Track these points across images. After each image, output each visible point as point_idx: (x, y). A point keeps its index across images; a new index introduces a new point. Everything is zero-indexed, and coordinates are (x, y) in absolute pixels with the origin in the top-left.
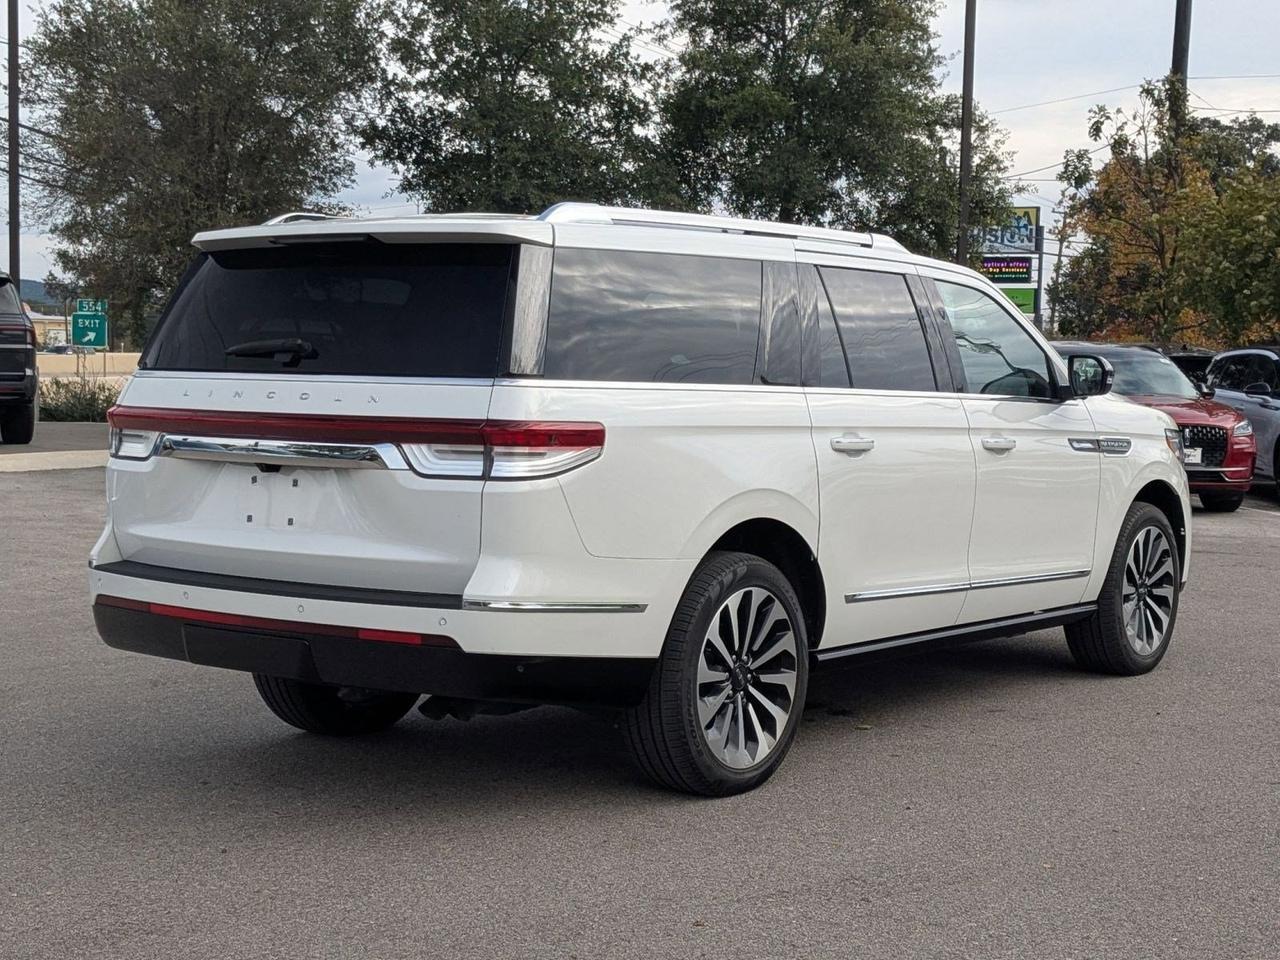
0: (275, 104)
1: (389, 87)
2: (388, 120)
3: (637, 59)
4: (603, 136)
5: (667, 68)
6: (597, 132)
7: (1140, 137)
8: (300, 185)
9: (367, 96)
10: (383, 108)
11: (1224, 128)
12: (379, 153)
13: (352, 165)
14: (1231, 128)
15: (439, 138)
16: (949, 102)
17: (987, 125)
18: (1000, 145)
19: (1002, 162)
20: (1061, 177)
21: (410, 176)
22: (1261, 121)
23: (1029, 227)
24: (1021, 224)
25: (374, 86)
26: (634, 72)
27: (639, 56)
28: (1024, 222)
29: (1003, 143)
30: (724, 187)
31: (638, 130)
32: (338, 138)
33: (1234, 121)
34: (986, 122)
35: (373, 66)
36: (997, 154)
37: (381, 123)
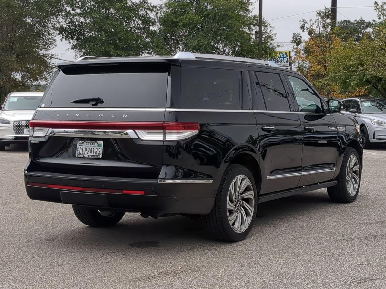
0: (28, 20)
1: (68, 14)
2: (67, 25)
3: (150, 4)
4: (140, 30)
5: (161, 8)
6: (138, 29)
7: (317, 29)
8: (37, 47)
9: (60, 17)
10: (65, 21)
11: (351, 23)
12: (64, 36)
13: (55, 40)
14: (354, 23)
15: (84, 31)
16: (255, 17)
17: (267, 25)
18: (272, 32)
19: (272, 37)
20: (292, 42)
21: (75, 44)
22: (364, 21)
23: (287, 58)
24: (284, 57)
25: (62, 14)
26: (149, 9)
27: (151, 3)
28: (285, 56)
29: (273, 31)
30: (180, 46)
31: (151, 28)
32: (50, 31)
33: (356, 21)
34: (267, 24)
35: (62, 7)
36: (271, 35)
37: (65, 26)
